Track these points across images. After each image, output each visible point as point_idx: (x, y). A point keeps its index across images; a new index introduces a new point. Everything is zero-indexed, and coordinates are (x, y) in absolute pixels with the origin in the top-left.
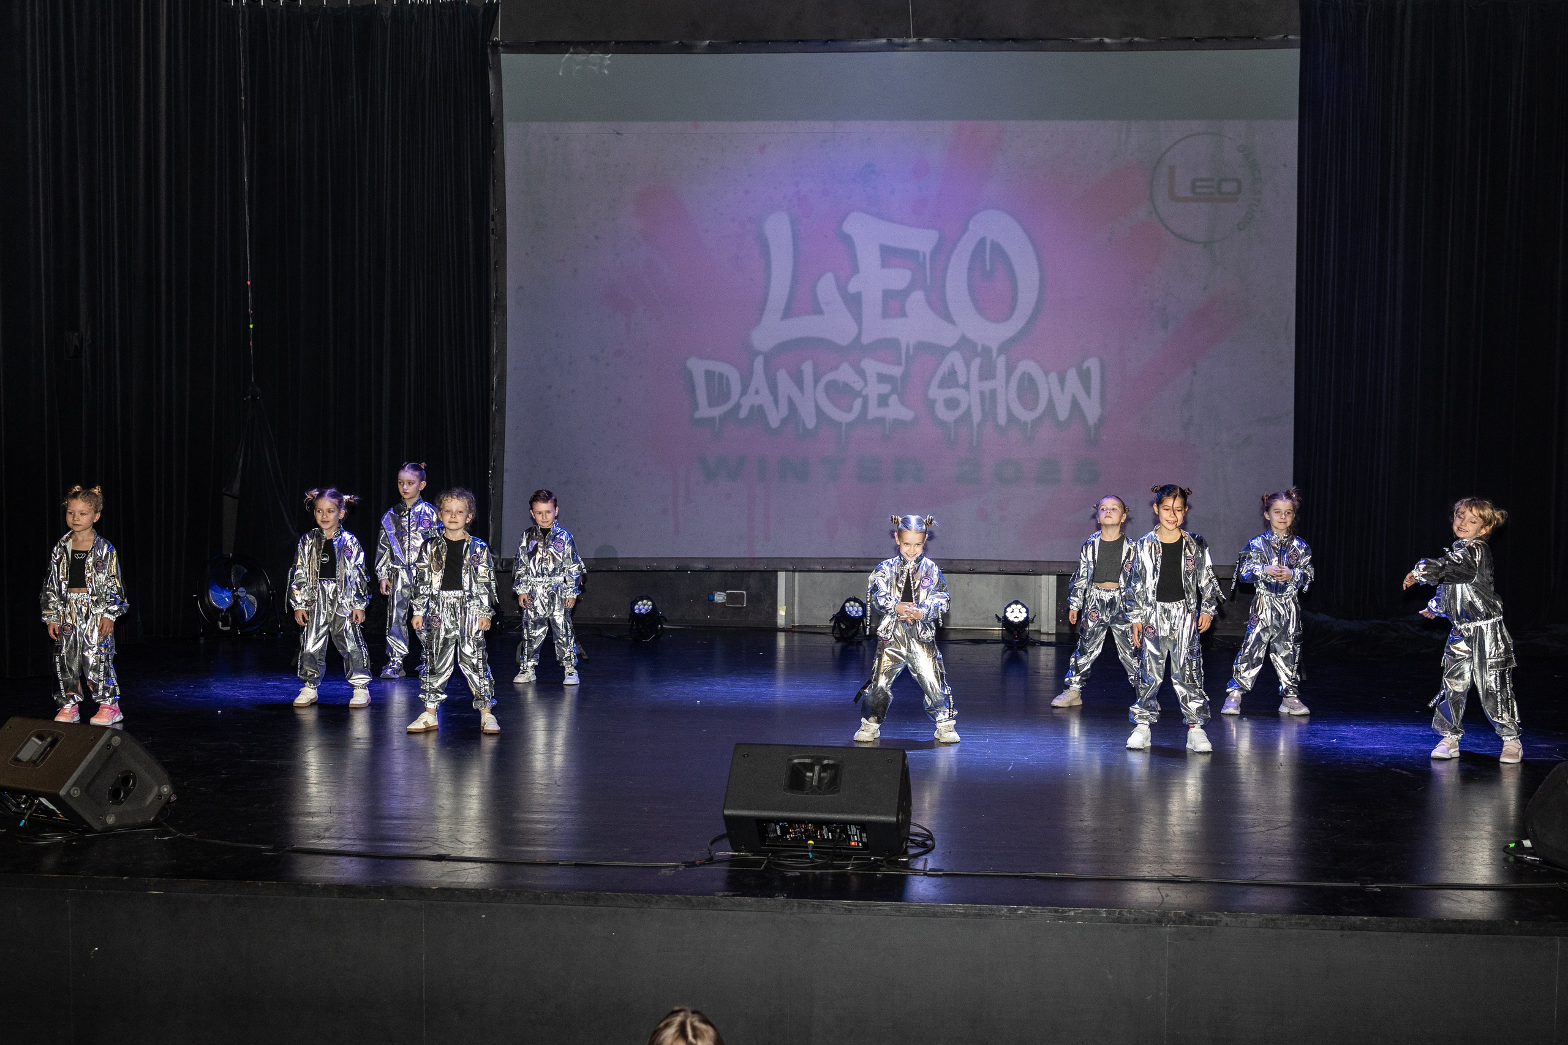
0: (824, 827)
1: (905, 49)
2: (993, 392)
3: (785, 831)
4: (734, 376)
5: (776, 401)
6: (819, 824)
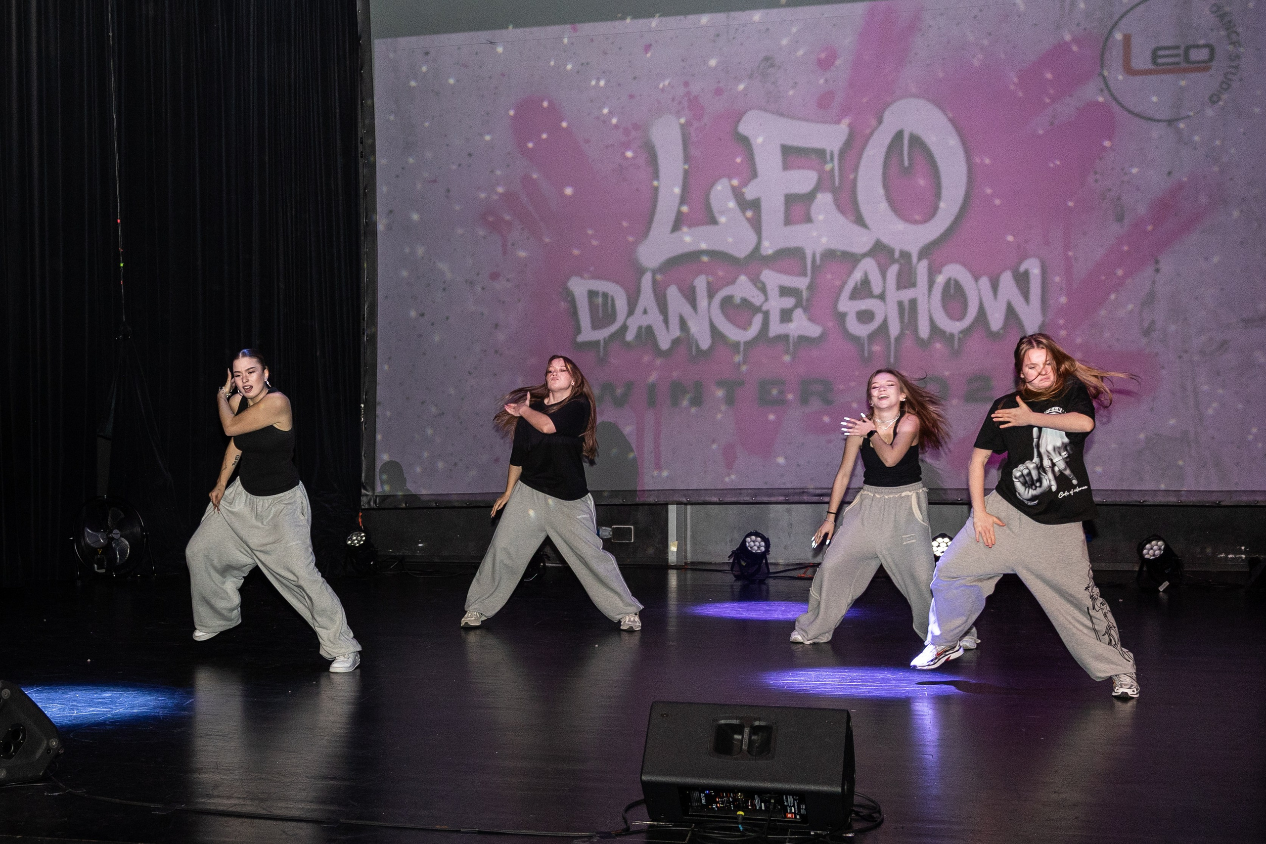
2: (913, 302)
4: (619, 296)
5: (666, 321)
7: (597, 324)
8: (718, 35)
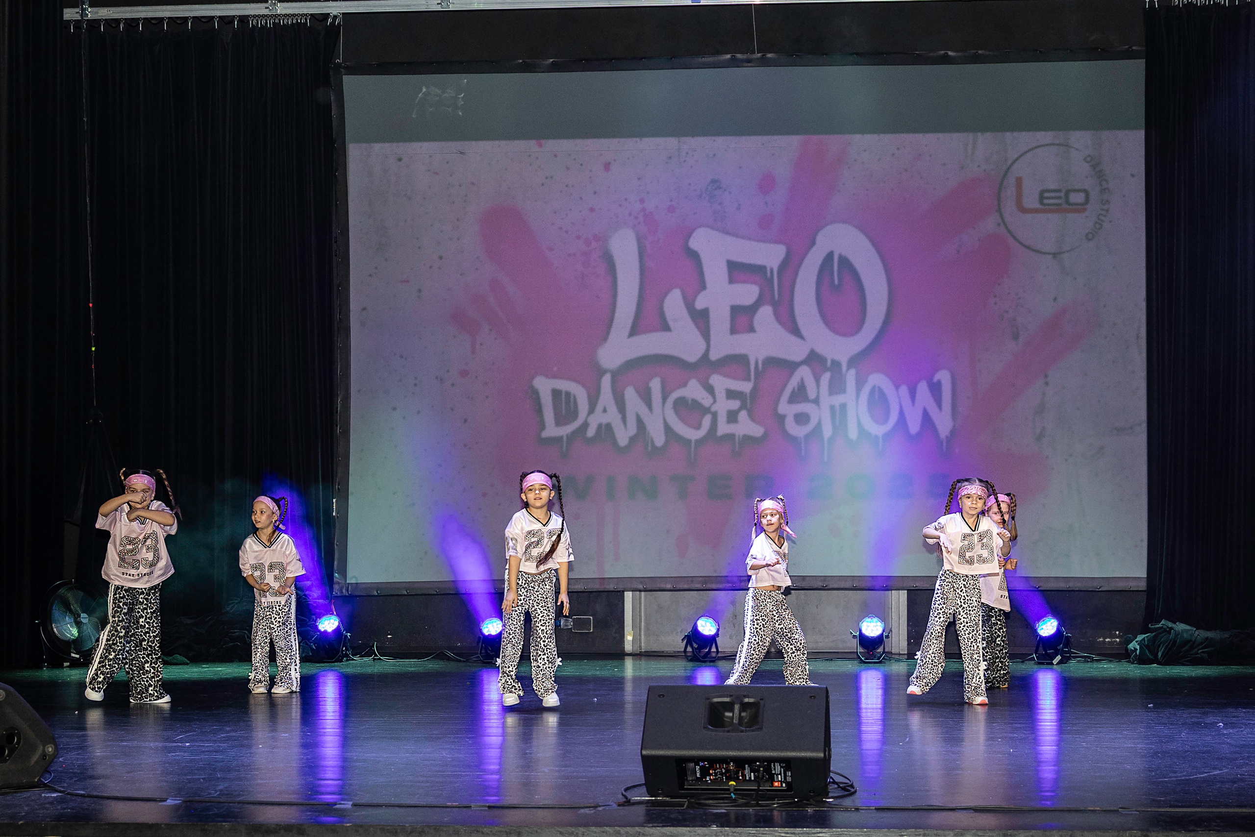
1: (749, 64)
2: (843, 406)
4: (580, 394)
5: (624, 419)
7: (560, 421)
8: (670, 158)
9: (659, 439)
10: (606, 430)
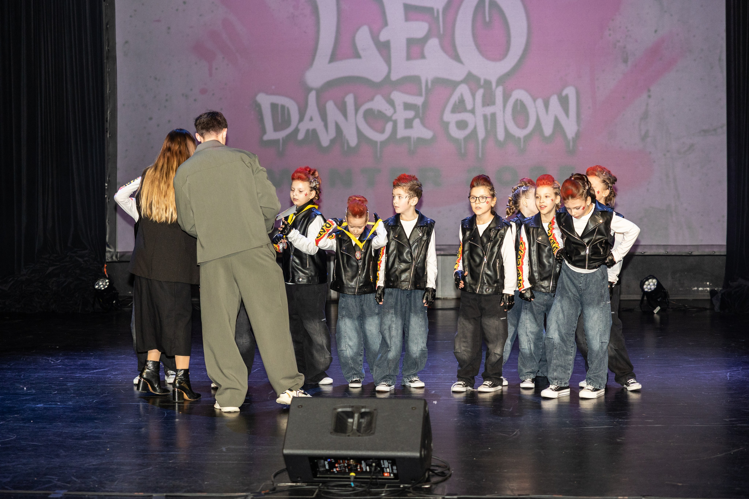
0: (363, 462)
2: (493, 115)
3: (332, 466)
5: (326, 126)
6: (359, 460)
7: (277, 128)
9: (353, 141)
10: (312, 135)
